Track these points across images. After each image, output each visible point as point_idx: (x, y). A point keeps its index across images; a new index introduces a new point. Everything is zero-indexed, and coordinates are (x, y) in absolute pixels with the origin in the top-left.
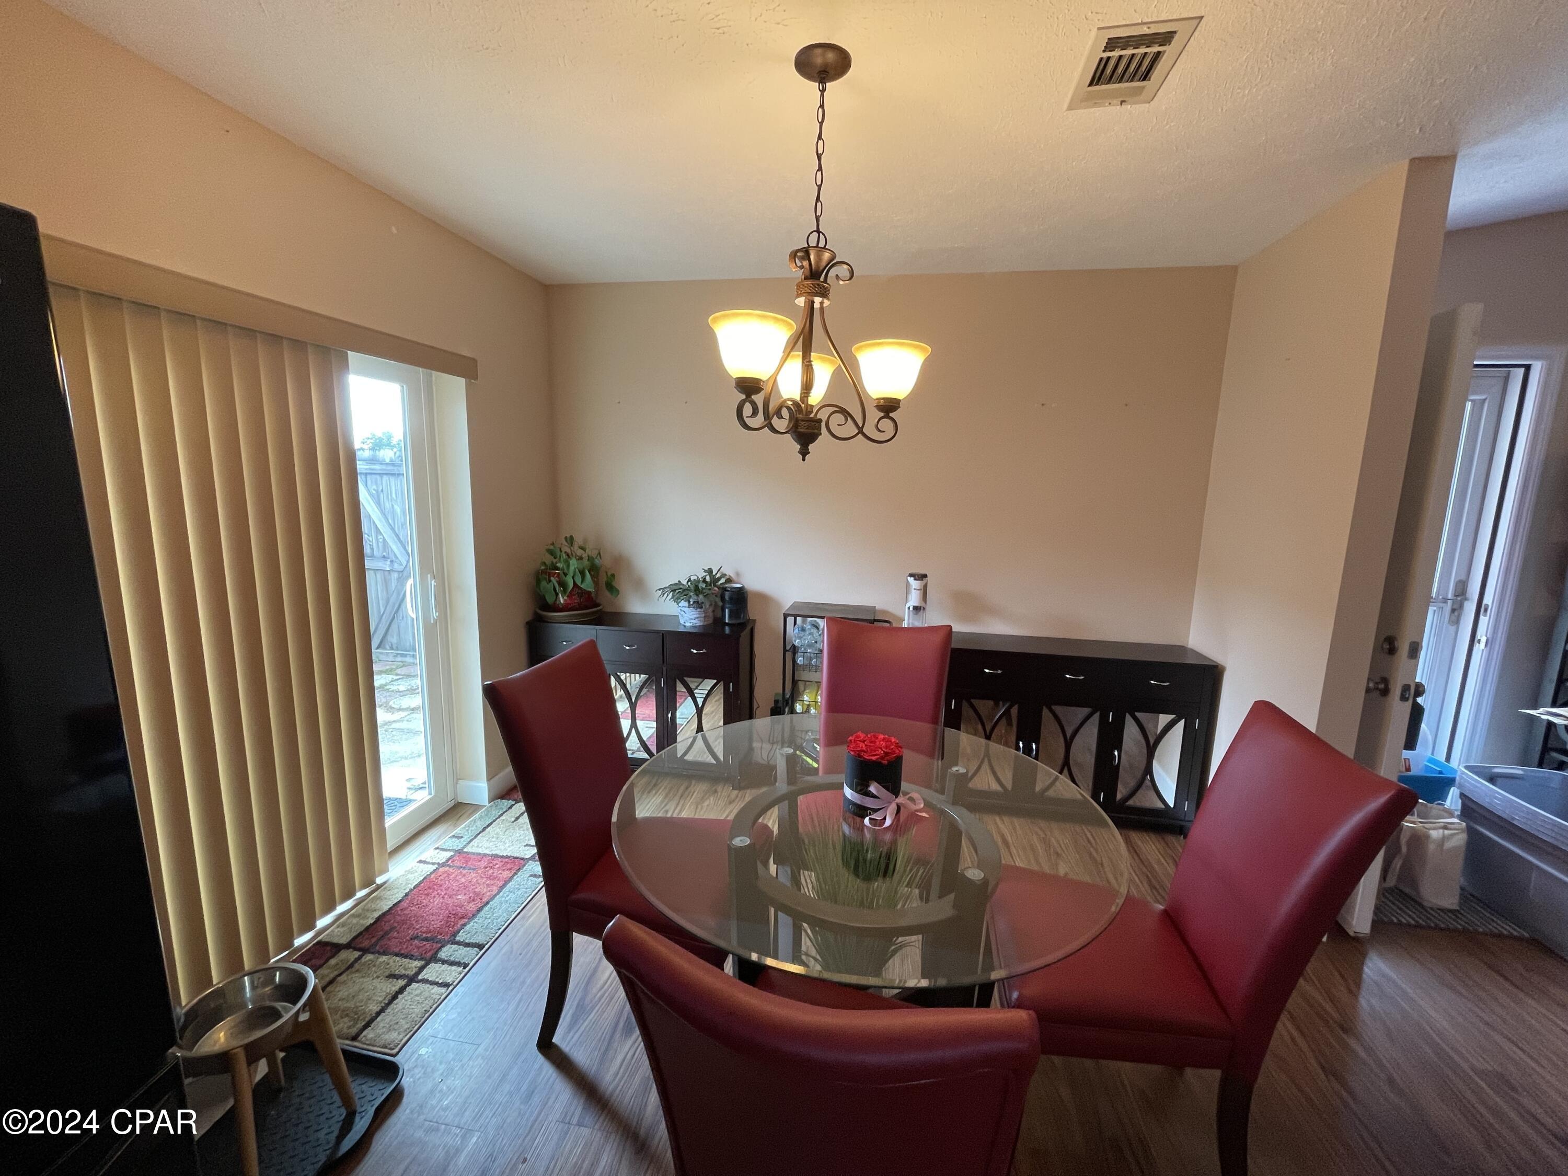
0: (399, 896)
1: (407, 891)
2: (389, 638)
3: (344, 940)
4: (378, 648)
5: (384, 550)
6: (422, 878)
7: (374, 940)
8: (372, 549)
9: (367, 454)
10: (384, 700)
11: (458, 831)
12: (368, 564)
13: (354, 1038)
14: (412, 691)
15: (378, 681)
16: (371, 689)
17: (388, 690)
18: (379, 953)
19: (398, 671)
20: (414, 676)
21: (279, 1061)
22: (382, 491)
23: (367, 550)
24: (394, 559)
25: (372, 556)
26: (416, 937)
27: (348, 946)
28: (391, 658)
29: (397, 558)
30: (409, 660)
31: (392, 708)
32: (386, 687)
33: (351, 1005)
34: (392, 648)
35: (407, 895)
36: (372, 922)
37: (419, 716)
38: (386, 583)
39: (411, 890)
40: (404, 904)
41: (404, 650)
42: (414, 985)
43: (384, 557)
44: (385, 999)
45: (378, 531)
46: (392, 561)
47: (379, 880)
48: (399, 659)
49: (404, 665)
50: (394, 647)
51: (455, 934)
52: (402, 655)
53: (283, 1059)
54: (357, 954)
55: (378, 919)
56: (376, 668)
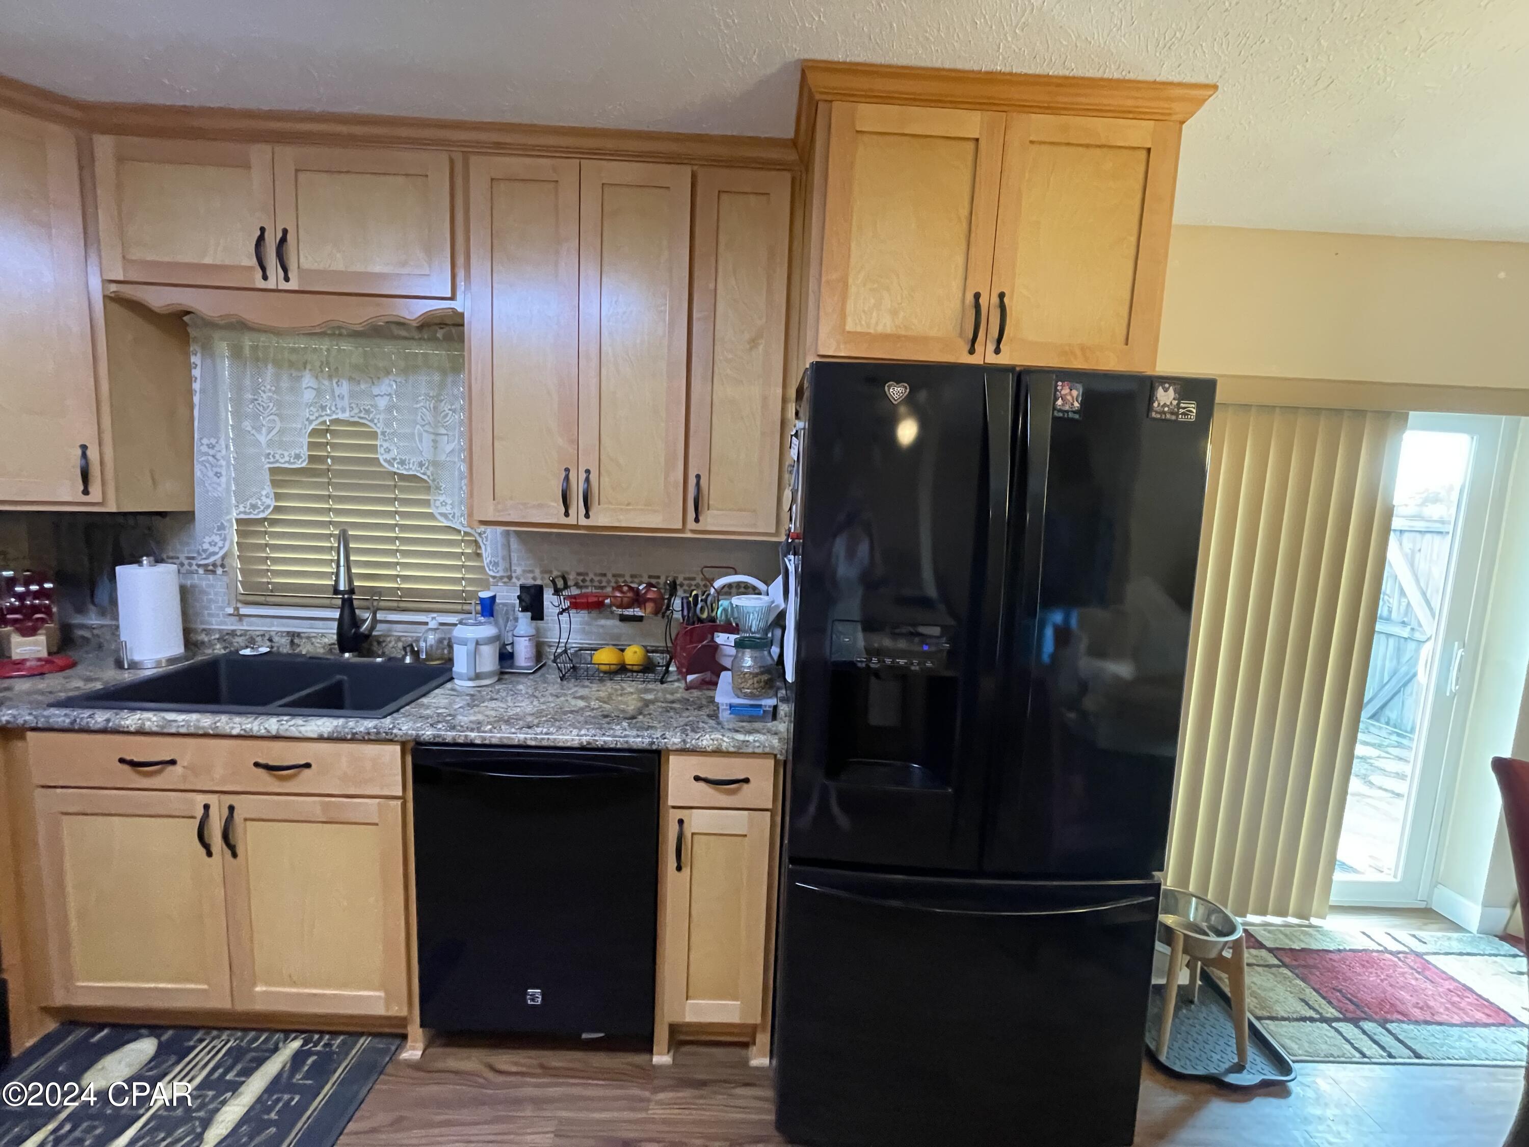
0: (1332, 947)
1: (1341, 948)
2: (1387, 712)
3: (1268, 944)
4: (1372, 717)
5: (1406, 614)
6: (1361, 948)
7: (1295, 963)
8: (1390, 612)
9: (1412, 510)
10: (1363, 771)
11: (1420, 934)
12: (1378, 627)
13: (1259, 1019)
14: (1401, 776)
15: (1360, 750)
16: (1350, 756)
17: (1371, 765)
18: (1297, 976)
19: (1390, 750)
20: (1406, 761)
21: (1197, 986)
22: (1420, 550)
23: (1382, 610)
24: (1416, 627)
25: (1388, 619)
26: (1340, 991)
27: (1270, 950)
28: (1385, 735)
29: (1420, 625)
30: (1405, 742)
31: (1370, 783)
32: (1369, 761)
33: (1263, 994)
34: (1388, 723)
35: (1339, 950)
36: (1297, 948)
37: (1402, 803)
38: (1399, 651)
39: (1345, 950)
40: (1336, 957)
41: (1402, 731)
42: (1325, 1025)
43: (1403, 623)
44: (1293, 1013)
45: (1402, 593)
46: (1413, 629)
47: (1314, 921)
48: (1394, 737)
49: (1399, 745)
50: (1392, 723)
51: (1387, 1021)
52: (1399, 735)
53: (1200, 986)
54: (1276, 962)
55: (1303, 950)
56: (1360, 736)
